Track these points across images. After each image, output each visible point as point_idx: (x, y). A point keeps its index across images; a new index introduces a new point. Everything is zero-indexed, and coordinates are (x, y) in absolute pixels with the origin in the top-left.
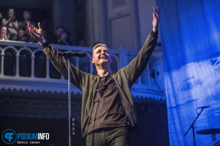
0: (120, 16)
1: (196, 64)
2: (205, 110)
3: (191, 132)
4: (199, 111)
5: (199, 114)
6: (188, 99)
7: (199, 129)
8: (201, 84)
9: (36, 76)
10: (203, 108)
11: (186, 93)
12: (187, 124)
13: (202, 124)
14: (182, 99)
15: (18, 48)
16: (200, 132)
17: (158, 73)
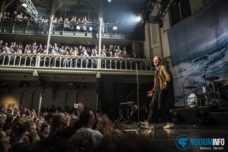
0: (155, 47)
1: (184, 63)
2: (187, 80)
3: (182, 88)
4: (185, 80)
5: (185, 81)
6: (181, 76)
7: (185, 87)
8: (186, 70)
9: (127, 69)
10: (186, 79)
11: (180, 74)
12: (180, 85)
13: (187, 84)
14: (178, 76)
15: (121, 60)
16: (186, 88)
17: (170, 67)
